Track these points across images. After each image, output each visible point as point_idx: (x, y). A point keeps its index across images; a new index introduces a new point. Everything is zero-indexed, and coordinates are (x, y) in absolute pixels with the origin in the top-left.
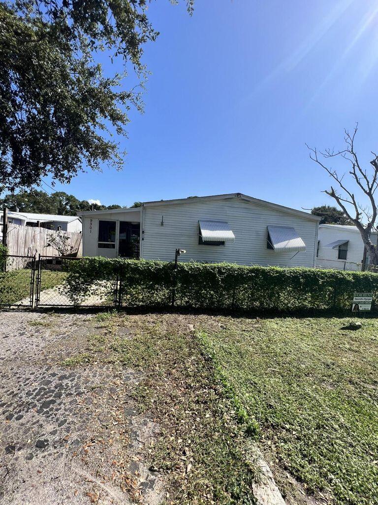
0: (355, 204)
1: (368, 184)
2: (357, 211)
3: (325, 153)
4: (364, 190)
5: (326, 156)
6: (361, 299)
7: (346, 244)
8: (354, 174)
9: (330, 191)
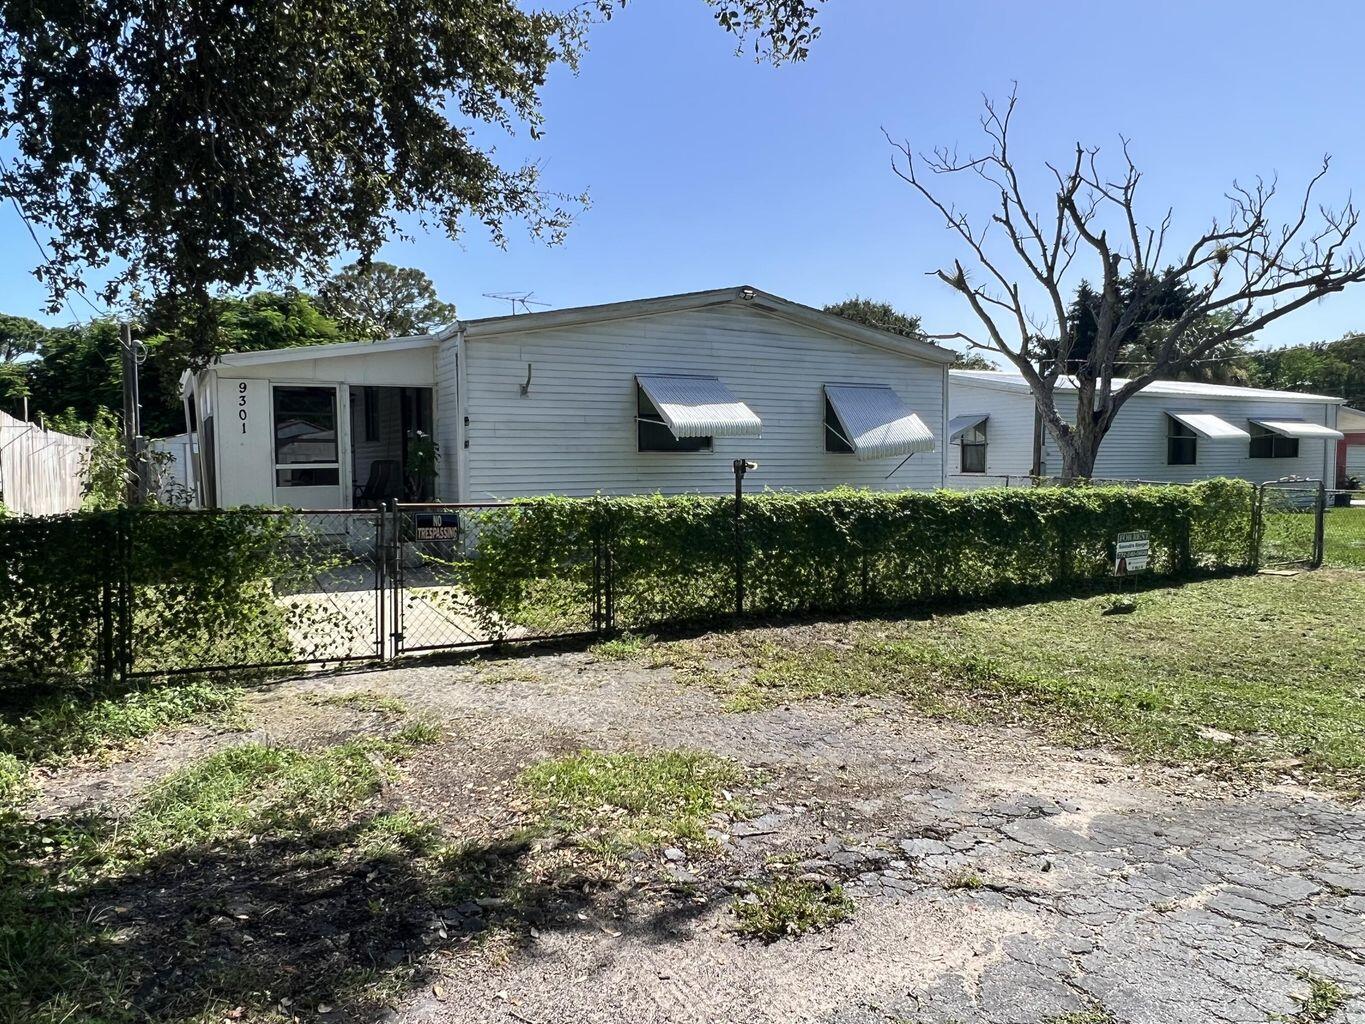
0: (1018, 311)
1: (1045, 255)
2: (1024, 331)
3: (935, 160)
4: (1035, 270)
5: (937, 169)
6: (1130, 546)
7: (983, 426)
8: (1007, 222)
9: (953, 274)
